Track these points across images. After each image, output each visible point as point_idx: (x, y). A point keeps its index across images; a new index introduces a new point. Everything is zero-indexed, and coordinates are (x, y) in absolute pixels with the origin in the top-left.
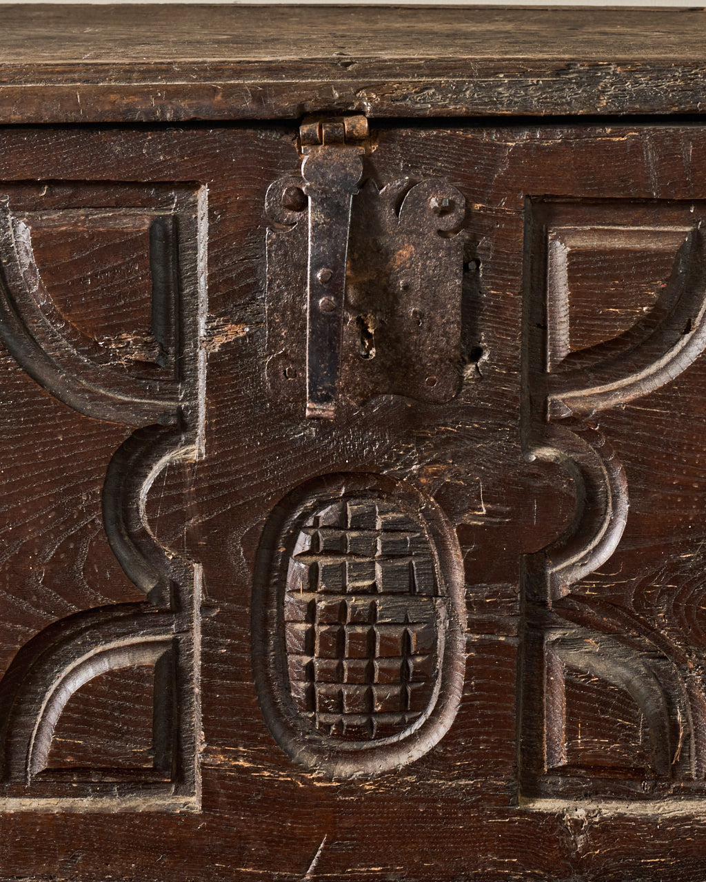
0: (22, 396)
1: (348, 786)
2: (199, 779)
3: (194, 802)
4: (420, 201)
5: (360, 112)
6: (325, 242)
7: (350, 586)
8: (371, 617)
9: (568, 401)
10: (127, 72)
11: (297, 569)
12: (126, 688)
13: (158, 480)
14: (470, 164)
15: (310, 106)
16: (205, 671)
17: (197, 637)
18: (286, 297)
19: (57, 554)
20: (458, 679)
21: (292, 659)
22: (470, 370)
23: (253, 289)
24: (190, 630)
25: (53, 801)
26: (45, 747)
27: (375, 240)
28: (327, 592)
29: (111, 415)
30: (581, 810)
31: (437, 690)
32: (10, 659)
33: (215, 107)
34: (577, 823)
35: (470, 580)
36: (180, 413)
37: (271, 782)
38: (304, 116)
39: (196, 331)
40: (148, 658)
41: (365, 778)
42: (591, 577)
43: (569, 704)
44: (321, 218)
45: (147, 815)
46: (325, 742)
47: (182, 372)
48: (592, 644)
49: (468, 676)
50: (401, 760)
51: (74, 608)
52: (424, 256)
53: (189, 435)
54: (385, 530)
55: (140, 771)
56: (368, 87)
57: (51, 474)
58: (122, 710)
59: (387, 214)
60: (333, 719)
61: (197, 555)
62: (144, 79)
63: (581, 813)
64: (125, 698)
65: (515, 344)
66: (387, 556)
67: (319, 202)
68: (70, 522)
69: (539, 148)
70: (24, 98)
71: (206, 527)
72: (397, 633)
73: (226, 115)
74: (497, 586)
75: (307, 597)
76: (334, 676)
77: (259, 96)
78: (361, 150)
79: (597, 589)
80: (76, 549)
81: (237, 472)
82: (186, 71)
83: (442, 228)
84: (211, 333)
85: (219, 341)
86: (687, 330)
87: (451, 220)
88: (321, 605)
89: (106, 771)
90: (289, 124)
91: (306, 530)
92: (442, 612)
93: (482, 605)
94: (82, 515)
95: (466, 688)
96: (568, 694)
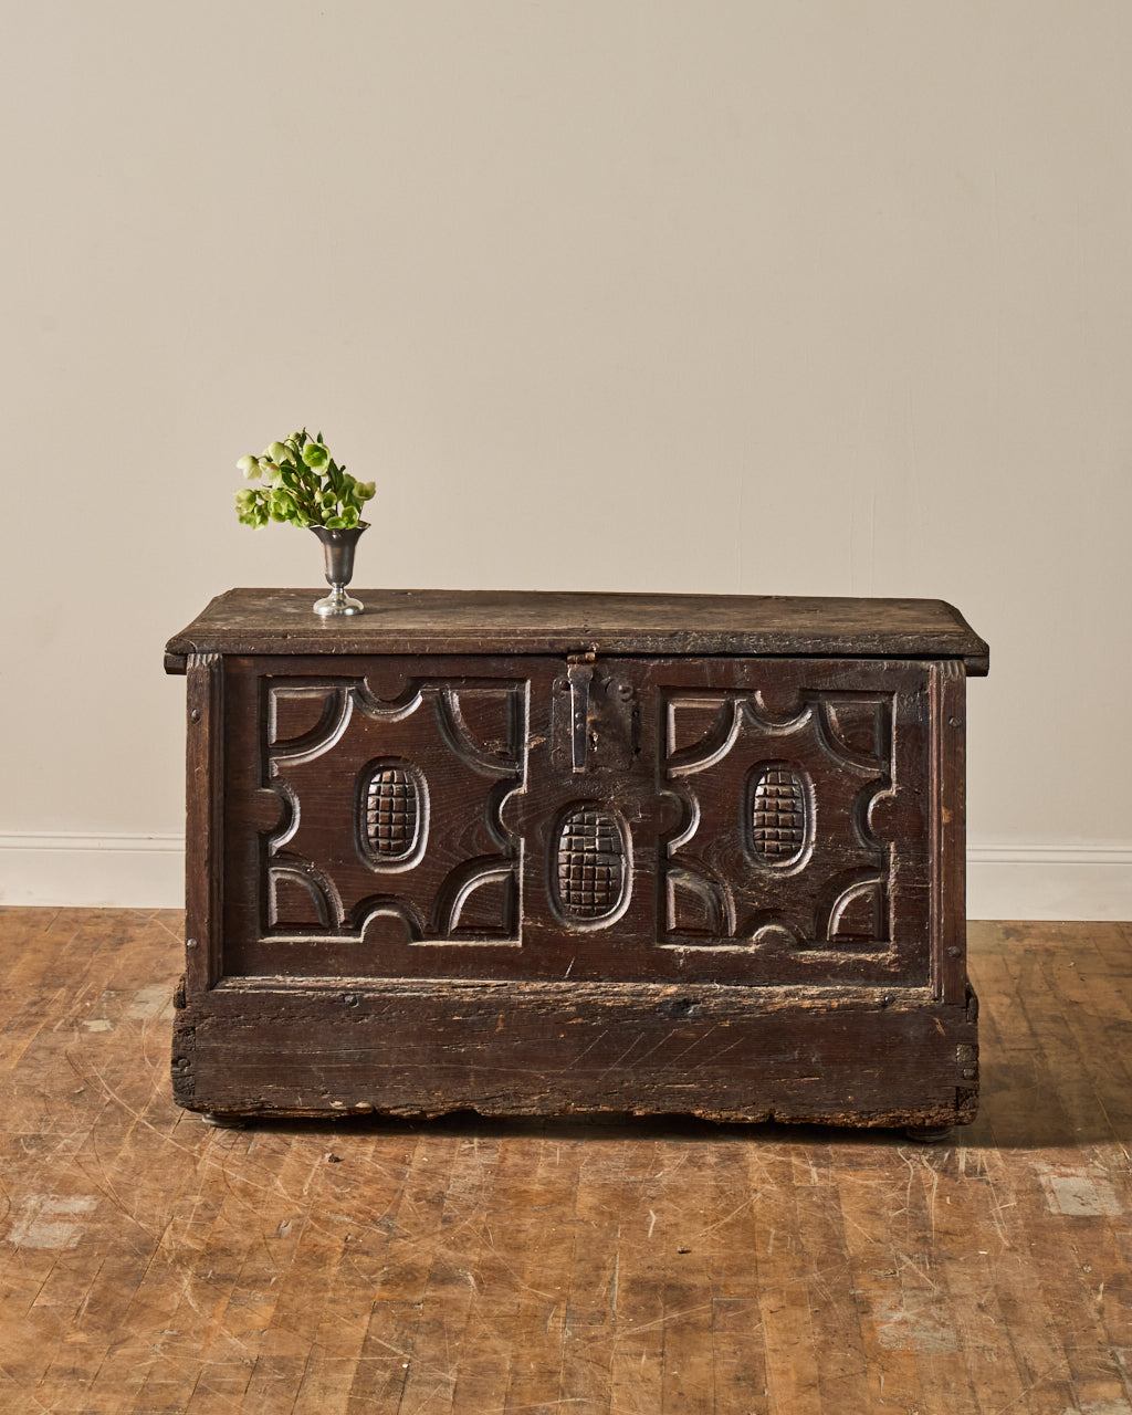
1: (583, 934)
2: (521, 932)
3: (519, 943)
4: (616, 687)
5: (592, 651)
6: (578, 703)
7: (585, 848)
8: (593, 862)
9: (676, 772)
10: (498, 633)
11: (564, 842)
12: (492, 891)
13: (507, 801)
14: (635, 672)
15: (572, 648)
16: (524, 883)
17: (522, 869)
18: (561, 726)
19: (464, 832)
20: (630, 890)
21: (561, 881)
22: (635, 757)
23: (548, 723)
24: (519, 867)
25: (459, 942)
26: (456, 918)
28: (575, 851)
29: (488, 774)
30: (681, 949)
31: (621, 895)
32: (444, 879)
33: (534, 648)
34: (680, 954)
35: (635, 846)
36: (517, 774)
37: (551, 934)
38: (570, 652)
39: (524, 740)
40: (501, 879)
41: (591, 932)
42: (684, 845)
43: (676, 901)
44: (577, 693)
45: (499, 948)
46: (574, 917)
47: (519, 758)
48: (686, 876)
49: (633, 888)
50: (606, 925)
51: (471, 856)
52: (617, 709)
53: (520, 784)
54: (600, 825)
55: (496, 928)
56: (596, 641)
57: (463, 798)
58: (491, 901)
60: (577, 907)
61: (523, 834)
62: (506, 636)
64: (491, 896)
66: (601, 836)
67: (575, 687)
68: (470, 819)
69: (663, 667)
70: (458, 644)
71: (526, 822)
72: (604, 869)
73: (538, 651)
74: (646, 849)
75: (568, 853)
76: (578, 888)
77: (552, 644)
78: (592, 666)
80: (472, 830)
82: (522, 633)
83: (623, 698)
84: (530, 740)
85: (533, 744)
86: (725, 740)
87: (627, 695)
88: (573, 856)
89: (482, 928)
90: (563, 656)
91: (567, 824)
92: (624, 860)
93: (640, 856)
94: (475, 816)
95: (633, 893)
96: (675, 896)
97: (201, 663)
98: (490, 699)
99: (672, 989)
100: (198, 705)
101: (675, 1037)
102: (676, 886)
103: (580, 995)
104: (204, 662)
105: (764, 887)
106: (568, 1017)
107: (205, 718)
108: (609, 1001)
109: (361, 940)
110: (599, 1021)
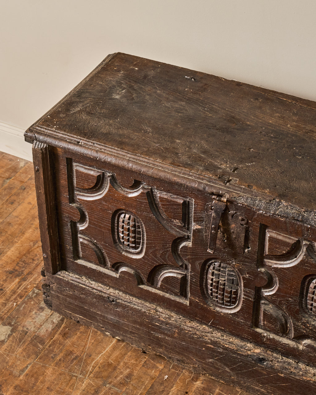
0: (156, 224)
1: (218, 312)
2: (189, 299)
3: (188, 303)
4: (237, 217)
5: (225, 197)
6: (215, 220)
8: (224, 285)
9: (268, 262)
11: (210, 272)
12: (175, 280)
13: (183, 247)
14: (249, 214)
15: (215, 193)
16: (190, 283)
17: (189, 276)
19: (162, 253)
20: (241, 303)
21: (208, 286)
22: (246, 250)
24: (188, 274)
25: (161, 292)
26: (160, 284)
27: (227, 222)
28: (215, 278)
29: (174, 233)
31: (237, 302)
32: (153, 267)
34: (264, 336)
35: (244, 286)
36: (188, 236)
37: (202, 306)
38: (213, 194)
39: (191, 224)
40: (180, 276)
41: (222, 313)
42: (270, 295)
43: (264, 315)
45: (178, 302)
46: (214, 303)
47: (189, 230)
48: (271, 306)
49: (243, 303)
50: (229, 312)
51: (165, 263)
52: (237, 228)
53: (190, 240)
54: (228, 271)
56: (228, 193)
57: (162, 239)
58: (174, 283)
59: (230, 217)
60: (215, 300)
61: (190, 262)
62: (183, 175)
63: (265, 335)
64: (174, 281)
65: (256, 248)
66: (228, 276)
67: (215, 212)
68: (165, 248)
69: (264, 216)
71: (191, 259)
74: (249, 290)
75: (212, 277)
76: (216, 293)
78: (225, 204)
79: (271, 298)
80: (166, 253)
81: (198, 251)
83: (242, 223)
84: (194, 225)
85: (195, 228)
86: (296, 257)
91: (212, 265)
92: (239, 289)
93: (246, 292)
94: (167, 248)
95: (243, 305)
97: (38, 147)
98: (174, 201)
99: (258, 351)
100: (38, 165)
101: (256, 370)
102: (265, 310)
103: (213, 337)
104: (39, 147)
105: (310, 327)
106: (207, 343)
107: (41, 171)
108: (227, 345)
109: (117, 276)
110: (221, 350)
